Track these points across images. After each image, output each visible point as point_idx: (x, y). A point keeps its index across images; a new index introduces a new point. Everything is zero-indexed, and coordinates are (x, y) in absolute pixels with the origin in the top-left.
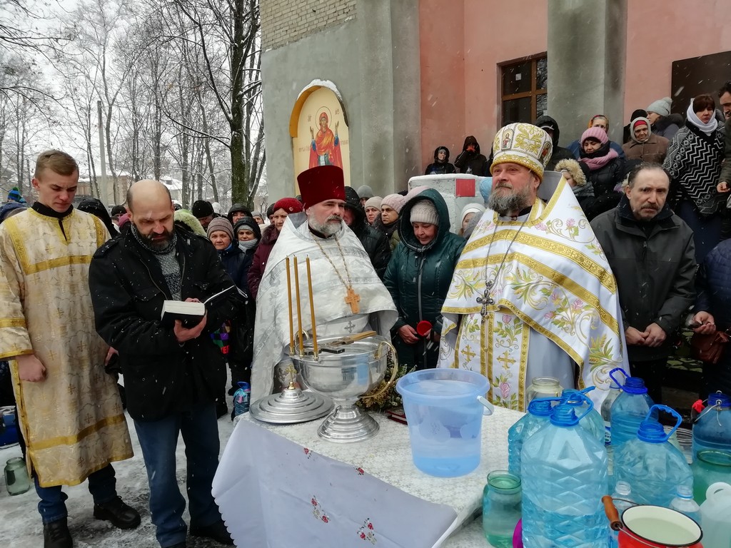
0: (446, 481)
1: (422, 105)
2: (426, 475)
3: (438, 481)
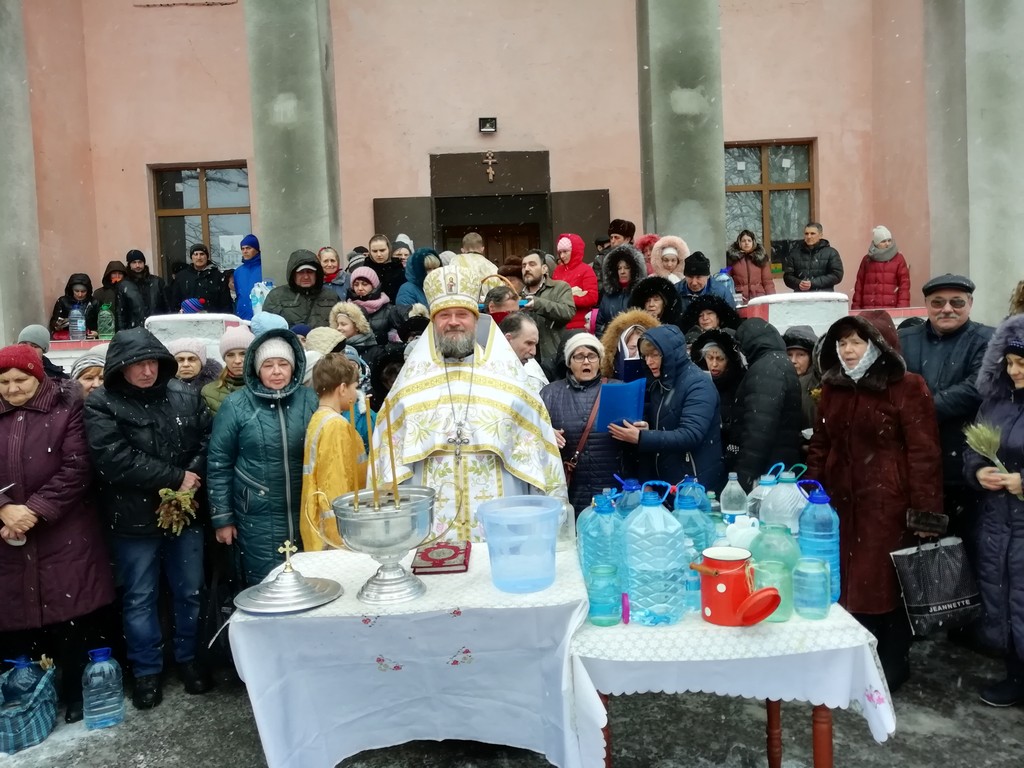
1: (40, 207)
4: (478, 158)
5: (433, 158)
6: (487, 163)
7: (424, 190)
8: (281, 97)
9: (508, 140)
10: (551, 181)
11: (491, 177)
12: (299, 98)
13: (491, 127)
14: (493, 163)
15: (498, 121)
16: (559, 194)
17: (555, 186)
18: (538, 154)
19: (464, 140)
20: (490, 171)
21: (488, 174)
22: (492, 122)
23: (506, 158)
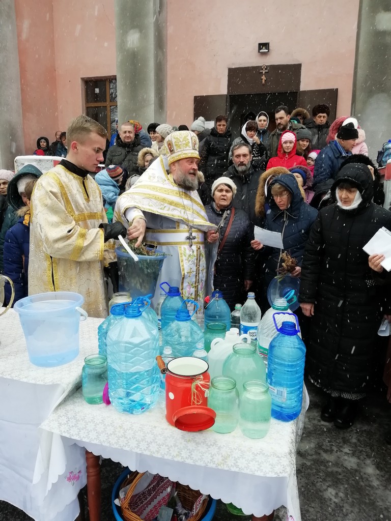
0: (55, 368)
2: (39, 368)
3: (49, 370)
4: (256, 70)
5: (230, 70)
6: (262, 73)
7: (224, 91)
8: (132, 31)
9: (276, 58)
10: (301, 83)
11: (263, 82)
12: (141, 31)
13: (266, 49)
14: (265, 73)
15: (270, 45)
16: (304, 92)
17: (303, 87)
18: (294, 65)
19: (249, 58)
20: (264, 78)
21: (262, 79)
22: (266, 45)
23: (275, 69)
